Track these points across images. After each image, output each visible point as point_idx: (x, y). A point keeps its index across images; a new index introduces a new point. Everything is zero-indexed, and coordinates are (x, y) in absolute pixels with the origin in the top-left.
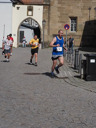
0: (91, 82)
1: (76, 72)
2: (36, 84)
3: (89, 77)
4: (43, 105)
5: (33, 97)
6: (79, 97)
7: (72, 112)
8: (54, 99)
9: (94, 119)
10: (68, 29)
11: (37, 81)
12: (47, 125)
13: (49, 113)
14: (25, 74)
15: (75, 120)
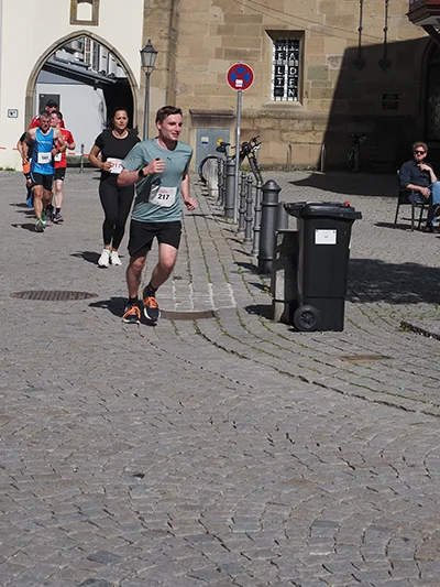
0: (316, 335)
1: (261, 287)
2: (51, 346)
3: (308, 312)
4: (51, 448)
5: (14, 409)
6: (235, 410)
7: (180, 480)
8: (111, 418)
9: (272, 514)
10: (246, 85)
11: (62, 332)
12: (33, 546)
13: (65, 483)
14: (21, 295)
15: (180, 522)
